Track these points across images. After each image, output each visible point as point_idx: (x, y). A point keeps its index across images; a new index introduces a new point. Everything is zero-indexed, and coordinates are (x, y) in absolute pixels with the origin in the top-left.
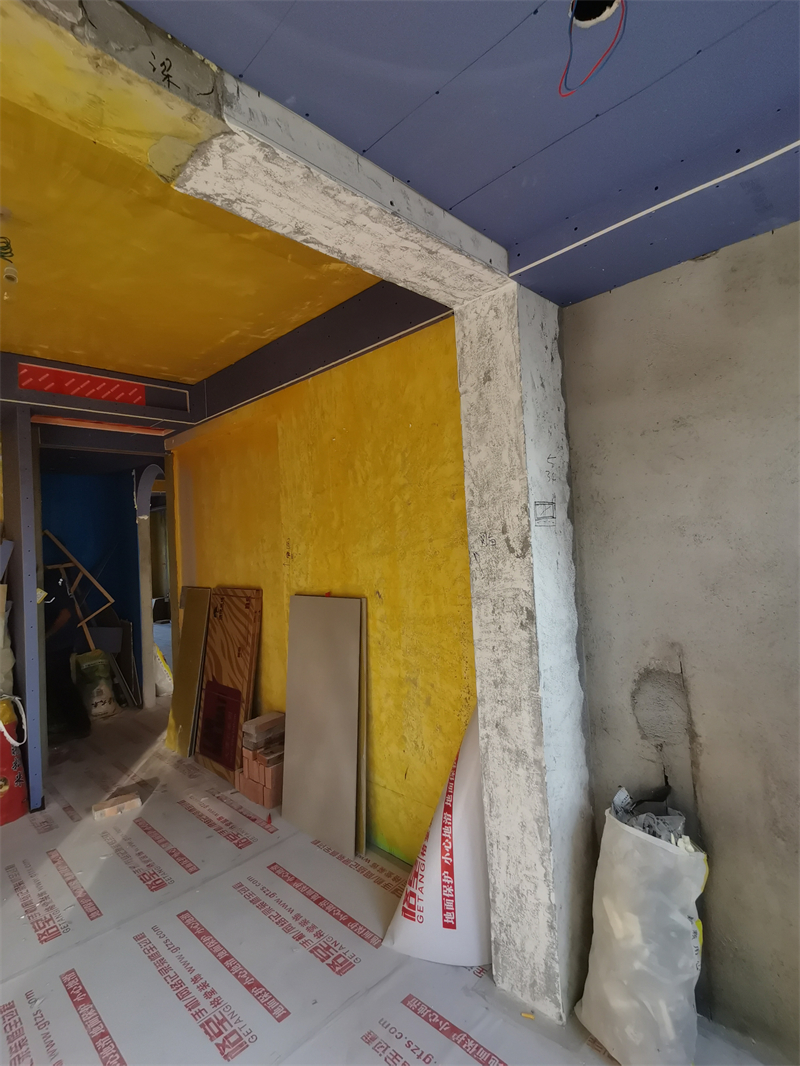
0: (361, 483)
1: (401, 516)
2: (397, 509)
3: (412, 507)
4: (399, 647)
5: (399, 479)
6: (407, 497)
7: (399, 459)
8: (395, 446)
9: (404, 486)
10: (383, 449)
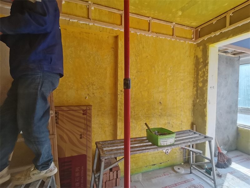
0: (157, 72)
1: (169, 83)
2: (168, 81)
3: (172, 81)
4: (166, 116)
5: (169, 74)
6: (171, 79)
7: (169, 69)
8: (169, 65)
9: (170, 76)
10: (165, 65)
